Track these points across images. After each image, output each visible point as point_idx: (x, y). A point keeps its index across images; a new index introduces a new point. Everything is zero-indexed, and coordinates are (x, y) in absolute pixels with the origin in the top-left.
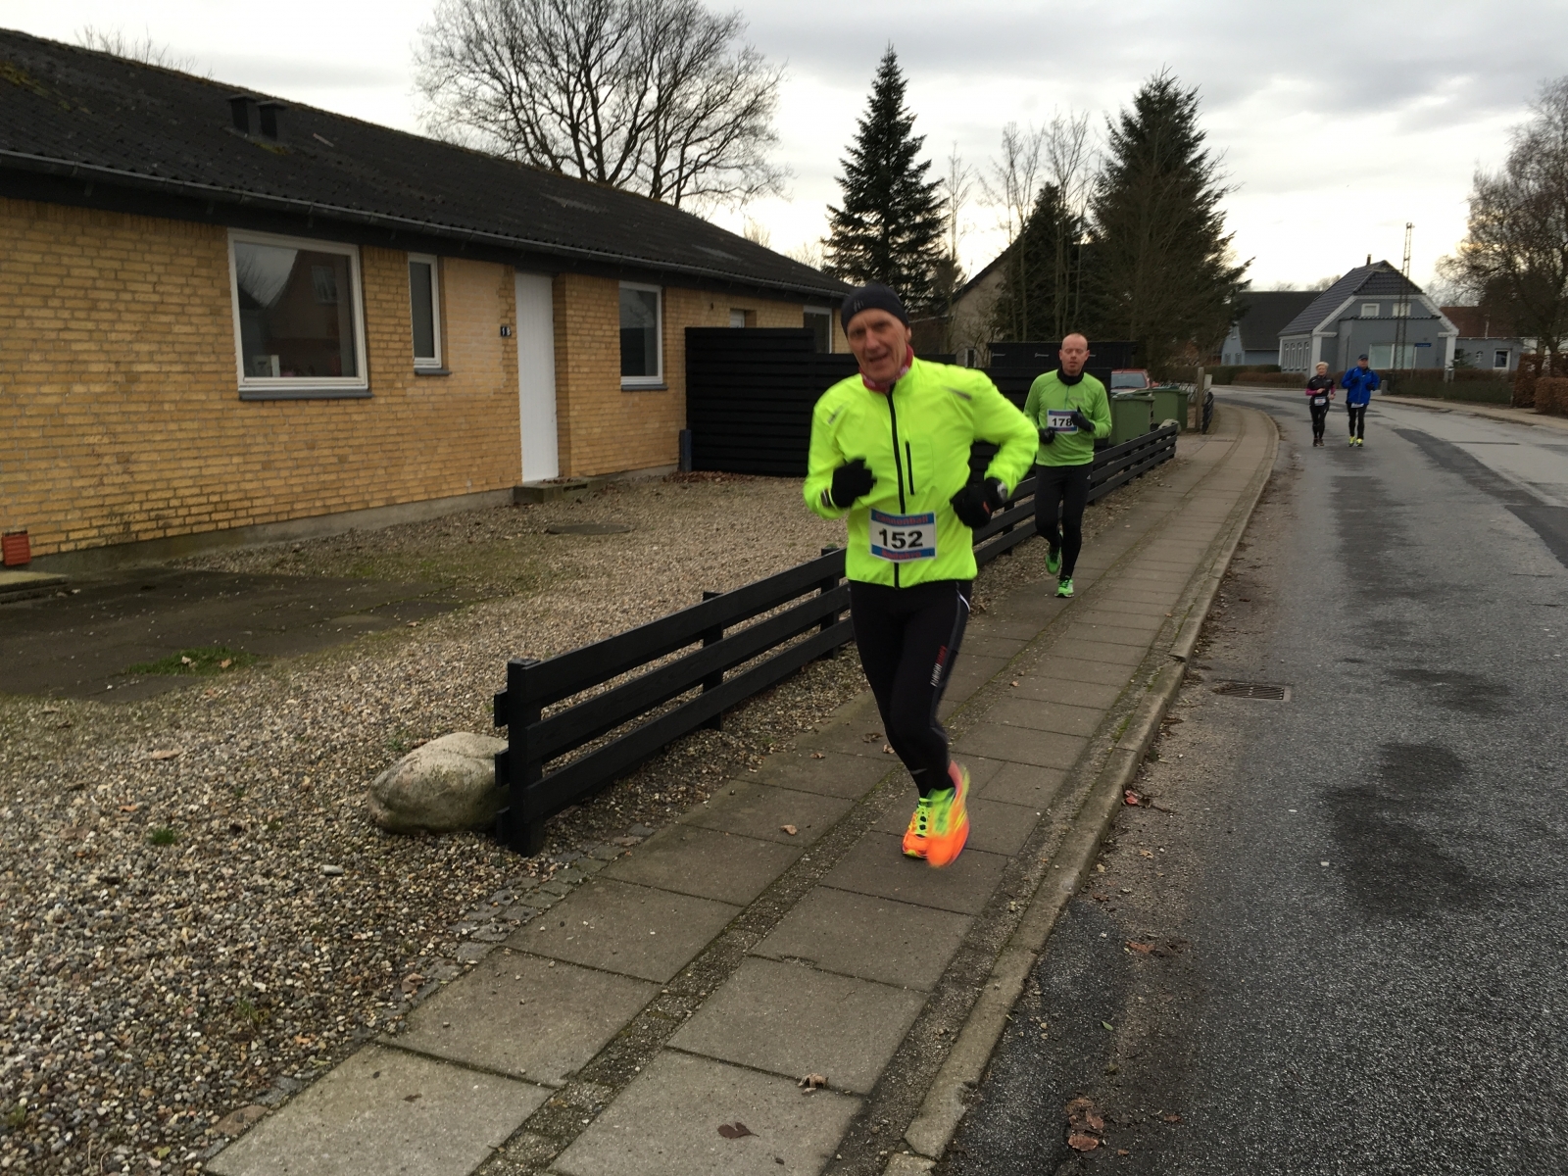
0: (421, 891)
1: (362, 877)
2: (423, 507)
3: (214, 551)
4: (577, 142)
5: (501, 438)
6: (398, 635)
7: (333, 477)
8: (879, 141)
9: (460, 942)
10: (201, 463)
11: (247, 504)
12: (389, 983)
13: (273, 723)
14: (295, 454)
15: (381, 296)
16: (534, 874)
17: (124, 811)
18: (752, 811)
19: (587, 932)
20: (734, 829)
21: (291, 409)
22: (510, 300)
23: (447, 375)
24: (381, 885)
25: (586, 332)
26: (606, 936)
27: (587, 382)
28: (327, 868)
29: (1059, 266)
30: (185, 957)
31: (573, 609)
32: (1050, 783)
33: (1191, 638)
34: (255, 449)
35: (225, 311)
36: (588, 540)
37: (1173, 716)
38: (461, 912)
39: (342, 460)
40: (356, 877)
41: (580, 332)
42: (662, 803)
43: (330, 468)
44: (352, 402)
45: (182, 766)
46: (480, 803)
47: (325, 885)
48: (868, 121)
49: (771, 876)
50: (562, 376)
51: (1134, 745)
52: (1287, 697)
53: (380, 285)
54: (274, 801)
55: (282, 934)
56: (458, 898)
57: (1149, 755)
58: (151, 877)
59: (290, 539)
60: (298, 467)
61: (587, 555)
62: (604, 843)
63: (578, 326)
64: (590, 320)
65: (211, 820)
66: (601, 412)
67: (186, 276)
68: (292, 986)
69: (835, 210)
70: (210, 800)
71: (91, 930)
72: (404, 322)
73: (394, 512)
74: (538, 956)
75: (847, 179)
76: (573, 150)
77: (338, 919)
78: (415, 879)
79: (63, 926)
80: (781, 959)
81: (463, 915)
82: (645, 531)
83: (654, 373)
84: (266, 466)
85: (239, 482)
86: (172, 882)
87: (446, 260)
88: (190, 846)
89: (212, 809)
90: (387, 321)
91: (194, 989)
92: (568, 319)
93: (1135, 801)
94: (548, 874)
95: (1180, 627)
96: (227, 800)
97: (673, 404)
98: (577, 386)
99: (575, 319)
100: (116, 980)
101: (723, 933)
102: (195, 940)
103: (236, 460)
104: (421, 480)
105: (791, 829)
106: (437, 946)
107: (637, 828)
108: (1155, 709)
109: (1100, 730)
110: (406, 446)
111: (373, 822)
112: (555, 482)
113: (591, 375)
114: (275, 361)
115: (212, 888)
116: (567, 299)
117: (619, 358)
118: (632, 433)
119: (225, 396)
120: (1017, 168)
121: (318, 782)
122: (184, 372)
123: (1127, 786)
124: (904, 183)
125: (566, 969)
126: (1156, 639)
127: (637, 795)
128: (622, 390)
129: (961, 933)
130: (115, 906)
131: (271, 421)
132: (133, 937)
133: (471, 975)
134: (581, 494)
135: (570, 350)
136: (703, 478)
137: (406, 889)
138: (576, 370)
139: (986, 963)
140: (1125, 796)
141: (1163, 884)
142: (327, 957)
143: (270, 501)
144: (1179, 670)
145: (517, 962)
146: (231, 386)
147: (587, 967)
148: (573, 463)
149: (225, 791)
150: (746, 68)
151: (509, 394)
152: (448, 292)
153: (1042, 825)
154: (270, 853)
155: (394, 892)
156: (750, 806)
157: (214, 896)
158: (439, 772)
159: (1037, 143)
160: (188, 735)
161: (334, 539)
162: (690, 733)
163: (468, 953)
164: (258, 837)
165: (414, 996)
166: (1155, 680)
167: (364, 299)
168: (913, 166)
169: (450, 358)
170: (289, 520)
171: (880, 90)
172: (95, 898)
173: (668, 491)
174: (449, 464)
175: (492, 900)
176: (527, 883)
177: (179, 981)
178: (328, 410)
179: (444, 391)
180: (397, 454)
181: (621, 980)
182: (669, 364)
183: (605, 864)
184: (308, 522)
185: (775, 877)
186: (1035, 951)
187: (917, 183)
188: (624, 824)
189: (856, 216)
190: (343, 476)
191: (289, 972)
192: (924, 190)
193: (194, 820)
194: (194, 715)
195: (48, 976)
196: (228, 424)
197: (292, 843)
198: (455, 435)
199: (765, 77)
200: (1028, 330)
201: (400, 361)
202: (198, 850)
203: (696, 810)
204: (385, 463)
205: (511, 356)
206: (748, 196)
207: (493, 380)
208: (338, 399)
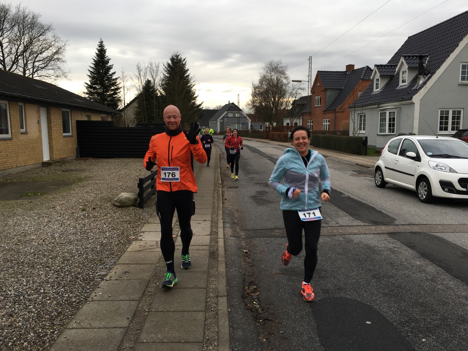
2: (23, 167)
5: (38, 150)
7: (5, 160)
8: (100, 65)
15: (14, 114)
17: (69, 209)
22: (39, 114)
23: (27, 133)
25: (55, 122)
27: (56, 135)
29: (155, 102)
32: (211, 198)
37: (224, 191)
39: (7, 155)
43: (5, 158)
44: (9, 141)
48: (96, 59)
50: (50, 133)
51: (220, 194)
52: (240, 188)
53: (13, 111)
63: (54, 120)
64: (56, 119)
66: (59, 142)
69: (87, 84)
72: (18, 120)
73: (18, 169)
75: (91, 75)
83: (69, 132)
87: (26, 104)
90: (15, 120)
92: (51, 118)
93: (224, 199)
95: (218, 180)
97: (75, 139)
98: (54, 136)
99: (53, 118)
104: (23, 160)
108: (221, 190)
109: (214, 192)
110: (19, 152)
111: (116, 206)
112: (49, 161)
113: (57, 133)
116: (51, 114)
117: (62, 128)
118: (66, 148)
120: (141, 76)
124: (108, 77)
126: (215, 181)
128: (64, 137)
130: (90, 216)
134: (59, 163)
135: (52, 127)
138: (54, 132)
139: (216, 212)
141: (233, 206)
144: (221, 185)
148: (54, 156)
150: (55, 40)
151: (40, 138)
152: (27, 112)
153: (213, 201)
159: (146, 69)
166: (218, 186)
167: (10, 115)
168: (110, 73)
169: (28, 129)
171: (99, 51)
174: (28, 156)
178: (4, 143)
179: (26, 138)
180: (18, 154)
182: (73, 130)
186: (222, 211)
187: (112, 78)
189: (94, 86)
190: (8, 159)
192: (114, 80)
198: (29, 149)
199: (61, 44)
201: (18, 130)
204: (16, 156)
205: (40, 128)
206: (56, 78)
207: (37, 134)
208: (5, 140)
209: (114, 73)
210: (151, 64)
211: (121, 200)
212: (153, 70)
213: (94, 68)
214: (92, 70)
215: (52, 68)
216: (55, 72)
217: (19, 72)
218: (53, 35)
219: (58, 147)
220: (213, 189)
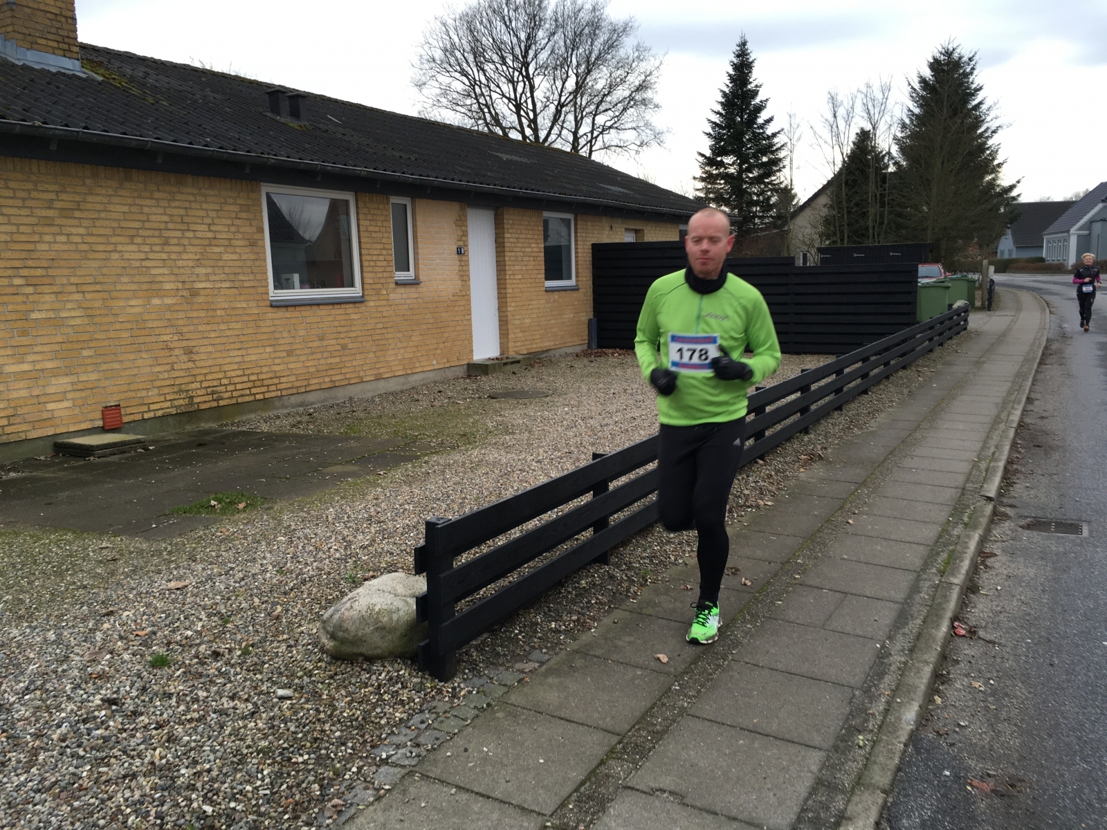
0: (354, 715)
1: (308, 701)
2: (402, 380)
3: (252, 416)
4: (519, 116)
5: (458, 328)
6: (369, 482)
7: (337, 360)
9: (379, 766)
10: (244, 352)
11: (276, 381)
12: (315, 807)
13: (264, 558)
14: (310, 345)
15: (371, 229)
16: (447, 699)
17: (137, 635)
18: (632, 639)
19: (485, 759)
20: (615, 657)
21: (307, 312)
22: (463, 228)
23: (418, 284)
24: (321, 709)
25: (519, 249)
26: (501, 763)
27: (520, 286)
28: (281, 692)
29: (872, 187)
30: (153, 778)
31: (500, 460)
32: (886, 616)
33: (997, 480)
34: (282, 341)
35: (260, 243)
36: (518, 402)
37: (987, 551)
38: (384, 736)
39: (344, 347)
40: (303, 700)
41: (515, 249)
42: (557, 631)
43: (335, 354)
44: (351, 305)
45: (189, 595)
46: (405, 636)
47: (276, 709)
48: (727, 90)
49: (645, 704)
50: (503, 281)
51: (958, 579)
52: (1085, 532)
53: (370, 220)
54: (251, 628)
55: (235, 756)
56: (383, 722)
57: (971, 588)
58: (142, 698)
59: (307, 406)
60: (312, 353)
61: (515, 415)
62: (507, 669)
63: (513, 245)
64: (521, 240)
65: (199, 644)
66: (531, 307)
67: (232, 218)
68: (234, 809)
69: (703, 155)
70: (203, 626)
71: (85, 750)
72: (387, 246)
73: (381, 384)
74: (442, 782)
75: (712, 133)
76: (517, 122)
77: (281, 742)
78: (349, 703)
79: (64, 745)
80: (652, 792)
81: (385, 739)
82: (560, 395)
83: (569, 278)
84: (290, 353)
85: (270, 366)
86: (158, 703)
87: (418, 201)
88: (178, 670)
89: (204, 634)
90: (375, 246)
91: (153, 813)
92: (506, 240)
93: (963, 632)
94: (459, 699)
95: (987, 470)
96: (216, 626)
97: (584, 296)
98: (513, 288)
99: (511, 240)
100: (92, 801)
101: (602, 763)
102: (164, 761)
103: (268, 349)
104: (400, 360)
105: (664, 658)
106: (360, 768)
107: (536, 655)
108: (972, 545)
109: (926, 565)
110: (389, 336)
111: (322, 650)
112: (497, 359)
113: (523, 281)
114: (296, 278)
115: (188, 710)
116: (505, 226)
117: (543, 267)
118: (553, 322)
119: (260, 304)
120: (838, 119)
121: (287, 610)
122: (231, 288)
123: (955, 618)
124: (754, 133)
125: (464, 796)
126: (967, 480)
127: (537, 624)
128: (546, 291)
129: (815, 768)
130: (109, 726)
131: (293, 321)
132: (116, 757)
133: (384, 800)
134: (515, 368)
135: (507, 263)
136: (605, 353)
137: (341, 713)
138: (512, 277)
139: (839, 803)
140: (954, 628)
141: (996, 717)
142: (267, 780)
143: (292, 378)
144: (989, 509)
145: (425, 788)
146: (265, 297)
147: (482, 795)
148: (510, 345)
149: (216, 619)
150: (638, 57)
151: (463, 298)
152: (419, 224)
153: (882, 656)
154: (239, 677)
155: (330, 716)
156: (630, 635)
157: (188, 717)
158: (373, 610)
159: (853, 100)
160: (200, 567)
161: (337, 405)
162: (584, 567)
163: (385, 778)
164: (232, 661)
165: (335, 821)
166: (970, 518)
167: (359, 231)
168: (760, 121)
169: (421, 272)
170: (306, 392)
172: (95, 718)
173: (578, 364)
174: (420, 348)
175: (410, 724)
176: (441, 706)
177: (142, 803)
178: (333, 312)
179: (416, 295)
180: (382, 342)
181: (511, 811)
182: (580, 271)
183: (506, 689)
184: (319, 393)
185: (649, 705)
186: (884, 791)
187: (764, 133)
188: (525, 650)
189: (719, 159)
190: (344, 359)
191: (234, 795)
192: (768, 138)
193: (187, 644)
194: (208, 550)
195: (42, 793)
196: (262, 323)
197: (257, 668)
198: (424, 327)
199: (652, 62)
200: (848, 237)
201: (385, 275)
202: (184, 672)
203: (585, 638)
204: (374, 349)
208: (340, 304)
209: (770, 120)
210: (868, 84)
213: (721, 114)
215: (634, 125)
216: (639, 135)
217: (563, 144)
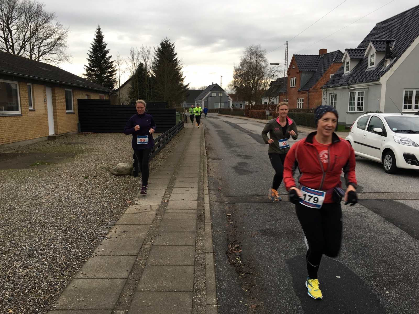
2: (32, 141)
5: (45, 125)
7: (15, 134)
8: (98, 50)
11: (2, 140)
14: (10, 129)
15: (23, 93)
18: (161, 172)
21: (8, 118)
22: (45, 93)
23: (35, 110)
25: (59, 100)
27: (60, 112)
29: (146, 83)
32: (198, 168)
33: (205, 154)
34: (3, 127)
37: (209, 162)
39: (18, 130)
43: (15, 132)
44: (19, 117)
48: (94, 44)
49: (171, 177)
50: (55, 110)
52: (223, 159)
53: (22, 90)
60: (10, 131)
64: (60, 97)
66: (63, 119)
69: (87, 66)
72: (27, 99)
73: (27, 141)
75: (89, 59)
76: (5, 47)
80: (179, 182)
82: (90, 143)
83: (71, 110)
84: (5, 131)
87: (33, 84)
90: (24, 98)
92: (56, 97)
93: (209, 169)
95: (203, 152)
97: (76, 116)
98: (58, 113)
99: (57, 97)
101: (170, 181)
104: (31, 134)
108: (206, 161)
109: (200, 163)
110: (28, 127)
113: (61, 110)
114: (3, 108)
116: (56, 93)
117: (66, 106)
118: (69, 124)
124: (105, 61)
126: (200, 154)
128: (67, 114)
129: (198, 179)
131: (5, 121)
134: (63, 137)
135: (57, 105)
136: (87, 133)
139: (202, 180)
141: (217, 175)
143: (6, 139)
148: (58, 130)
151: (46, 114)
153: (200, 171)
159: (139, 54)
166: (204, 158)
168: (107, 57)
169: (35, 107)
170: (9, 143)
171: (97, 37)
174: (36, 131)
178: (15, 119)
179: (34, 114)
180: (27, 128)
182: (75, 107)
184: (12, 144)
186: (207, 179)
187: (108, 61)
189: (92, 68)
190: (18, 133)
192: (110, 63)
198: (37, 124)
199: (63, 30)
201: (27, 107)
204: (25, 131)
205: (46, 106)
206: (59, 61)
207: (43, 112)
208: (16, 116)
209: (110, 57)
210: (143, 49)
211: (119, 169)
212: (145, 54)
213: (92, 52)
214: (90, 54)
215: (55, 52)
216: (58, 56)
217: (26, 55)
218: (56, 22)
219: (62, 123)
220: (199, 160)
